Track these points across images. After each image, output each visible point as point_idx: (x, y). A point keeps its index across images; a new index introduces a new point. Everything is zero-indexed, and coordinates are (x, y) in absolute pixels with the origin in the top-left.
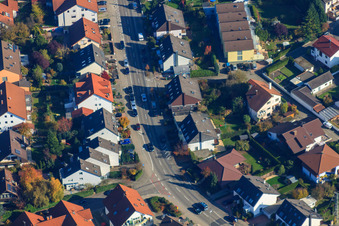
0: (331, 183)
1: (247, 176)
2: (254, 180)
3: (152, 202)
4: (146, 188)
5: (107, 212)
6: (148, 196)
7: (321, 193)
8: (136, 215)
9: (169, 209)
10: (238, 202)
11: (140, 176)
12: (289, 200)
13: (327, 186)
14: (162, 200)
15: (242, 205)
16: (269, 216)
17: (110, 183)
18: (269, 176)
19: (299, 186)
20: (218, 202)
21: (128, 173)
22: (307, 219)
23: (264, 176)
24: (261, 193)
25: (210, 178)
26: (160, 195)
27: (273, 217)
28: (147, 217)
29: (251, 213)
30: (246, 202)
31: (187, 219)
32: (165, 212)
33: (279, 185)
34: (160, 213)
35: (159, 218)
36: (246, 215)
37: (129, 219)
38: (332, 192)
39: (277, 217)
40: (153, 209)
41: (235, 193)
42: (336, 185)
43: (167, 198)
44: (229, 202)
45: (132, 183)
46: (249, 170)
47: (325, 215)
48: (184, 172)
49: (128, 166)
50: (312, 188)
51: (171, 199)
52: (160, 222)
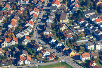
8: (26, 40)
18: (58, 39)
21: (30, 36)
22: (59, 43)
30: (50, 41)
36: (49, 44)
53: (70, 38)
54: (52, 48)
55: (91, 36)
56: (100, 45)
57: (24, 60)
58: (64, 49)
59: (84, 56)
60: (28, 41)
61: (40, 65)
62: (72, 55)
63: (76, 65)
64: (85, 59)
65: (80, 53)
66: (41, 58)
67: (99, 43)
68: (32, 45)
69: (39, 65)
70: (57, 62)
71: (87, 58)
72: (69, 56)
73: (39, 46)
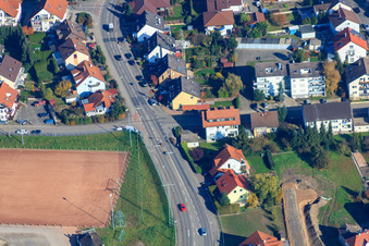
53: (223, 27)
54: (131, 63)
55: (309, 30)
56: (306, 80)
58: (165, 75)
59: (215, 121)
60: (56, 18)
61: (38, 131)
62: (181, 107)
63: (172, 152)
64: (218, 133)
65: (220, 99)
66: (64, 99)
67: (303, 71)
68: (60, 37)
69: (33, 132)
70: (108, 127)
71: (226, 131)
73: (74, 50)
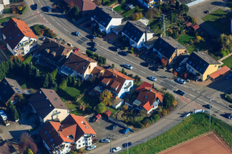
0: (158, 7)
1: (100, 7)
2: (105, 9)
3: (35, 28)
4: (30, 19)
5: (5, 38)
6: (32, 25)
7: (152, 15)
8: (25, 39)
9: (47, 33)
10: (95, 25)
11: (25, 10)
12: (131, 22)
13: (155, 9)
14: (42, 27)
15: (97, 27)
16: (117, 33)
17: (4, 17)
18: (115, 6)
19: (136, 11)
20: (80, 25)
21: (17, 9)
22: (144, 34)
23: (111, 6)
24: (111, 18)
25: (74, 9)
26: (40, 24)
27: (120, 33)
28: (33, 39)
29: (105, 32)
30: (100, 25)
31: (60, 39)
32: (45, 35)
33: (122, 11)
34: (42, 36)
35: (41, 39)
36: (101, 34)
37: (21, 42)
38: (159, 14)
39: (123, 34)
40: (36, 34)
41: (92, 19)
42: (161, 9)
43: (45, 25)
44: (89, 26)
45: (20, 16)
46: (101, 2)
47: (156, 30)
48: (55, 6)
49: (16, 4)
50: (145, 12)
51: (48, 26)
52: (42, 42)
57: (71, 136)
68: (54, 55)
72: (201, 80)
